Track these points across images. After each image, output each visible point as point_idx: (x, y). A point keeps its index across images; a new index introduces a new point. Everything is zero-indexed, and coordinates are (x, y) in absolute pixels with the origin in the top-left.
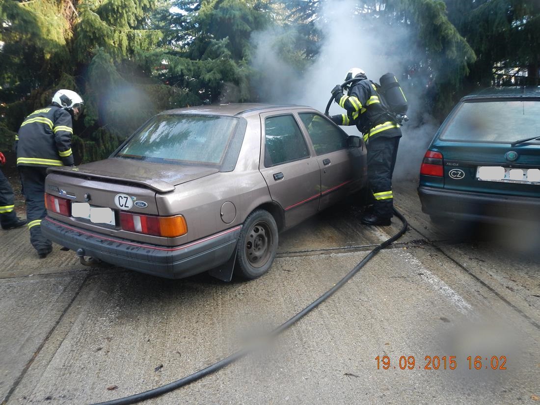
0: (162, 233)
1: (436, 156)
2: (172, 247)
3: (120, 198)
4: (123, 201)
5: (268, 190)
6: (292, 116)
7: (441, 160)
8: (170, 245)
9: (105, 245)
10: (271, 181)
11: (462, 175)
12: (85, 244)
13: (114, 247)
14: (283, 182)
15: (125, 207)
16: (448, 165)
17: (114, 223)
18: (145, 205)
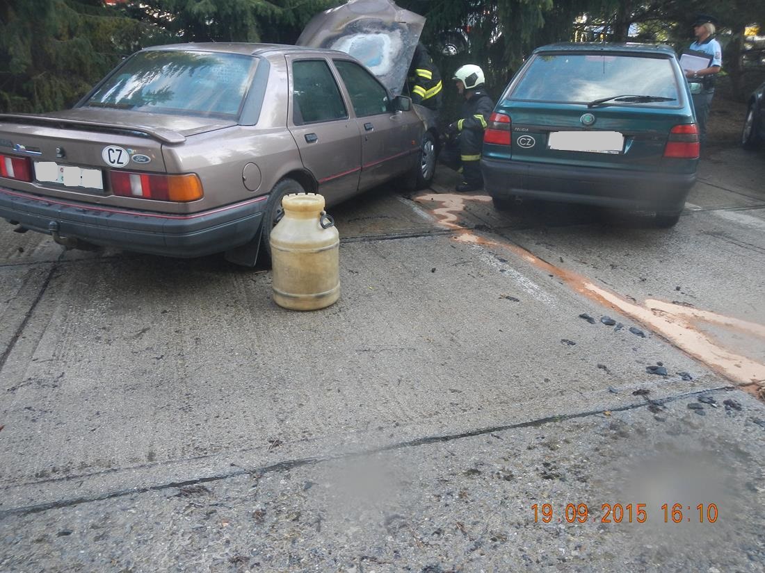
0: (171, 198)
1: (503, 120)
2: (186, 214)
3: (111, 151)
4: (115, 156)
5: (299, 154)
6: (325, 62)
7: (509, 124)
8: (182, 211)
9: (89, 215)
10: (303, 144)
11: (532, 142)
12: (59, 216)
13: (103, 217)
14: (317, 145)
15: (118, 163)
16: (516, 131)
17: (101, 187)
18: (147, 160)
